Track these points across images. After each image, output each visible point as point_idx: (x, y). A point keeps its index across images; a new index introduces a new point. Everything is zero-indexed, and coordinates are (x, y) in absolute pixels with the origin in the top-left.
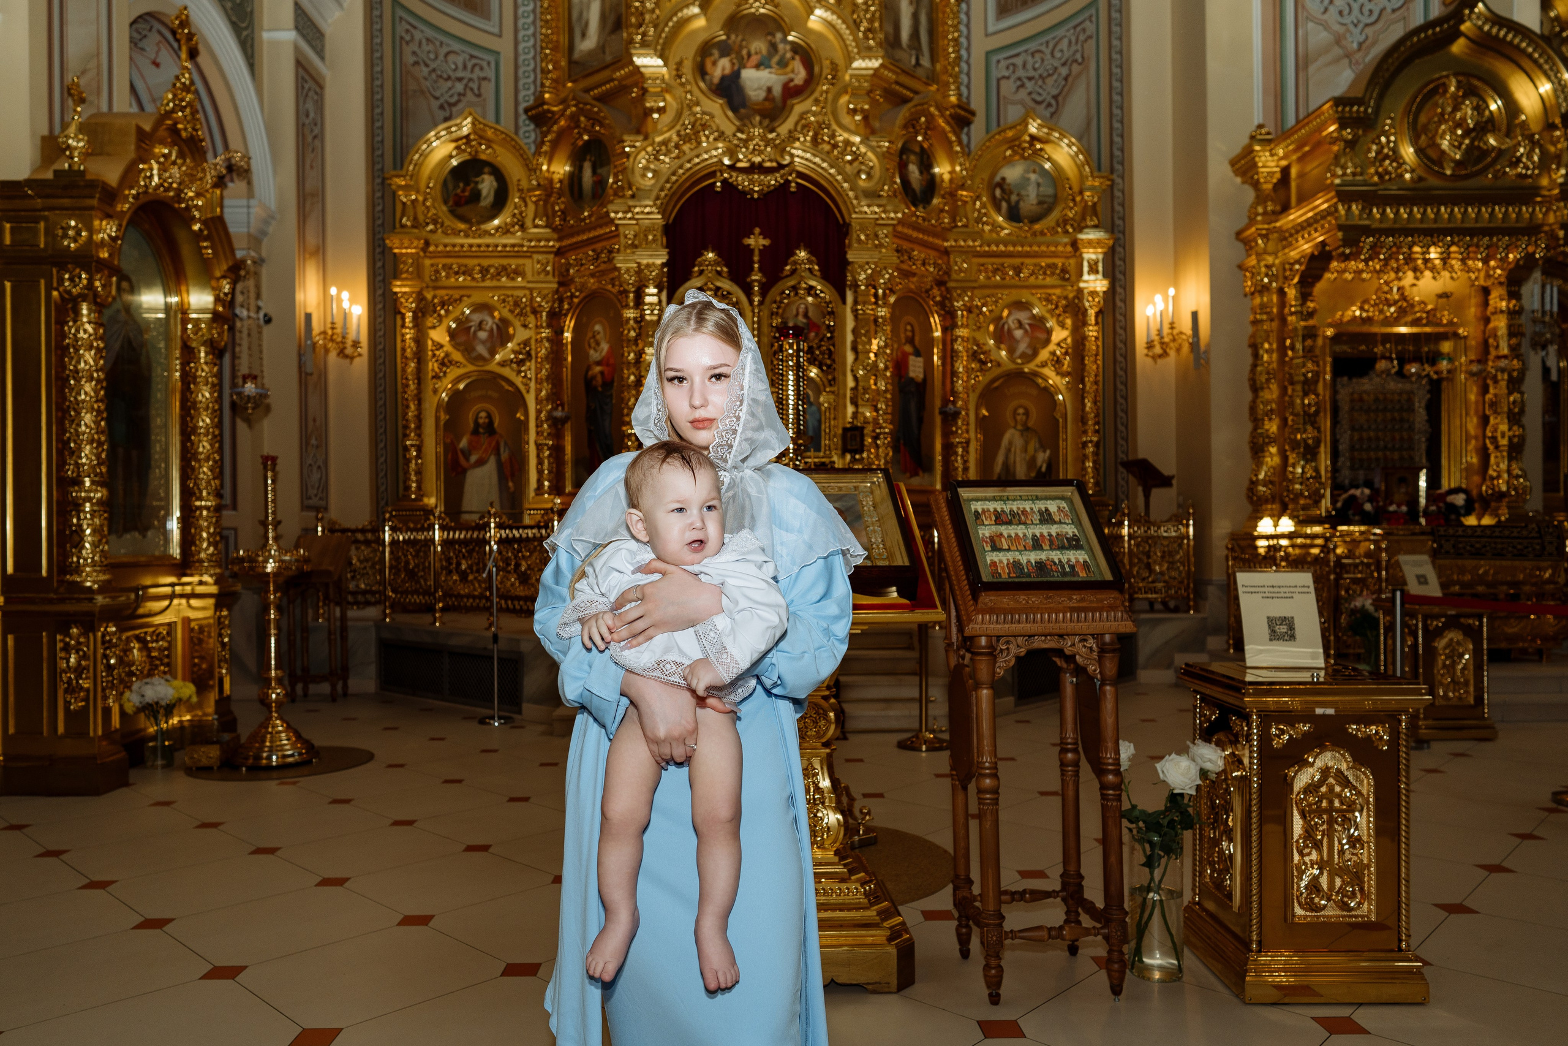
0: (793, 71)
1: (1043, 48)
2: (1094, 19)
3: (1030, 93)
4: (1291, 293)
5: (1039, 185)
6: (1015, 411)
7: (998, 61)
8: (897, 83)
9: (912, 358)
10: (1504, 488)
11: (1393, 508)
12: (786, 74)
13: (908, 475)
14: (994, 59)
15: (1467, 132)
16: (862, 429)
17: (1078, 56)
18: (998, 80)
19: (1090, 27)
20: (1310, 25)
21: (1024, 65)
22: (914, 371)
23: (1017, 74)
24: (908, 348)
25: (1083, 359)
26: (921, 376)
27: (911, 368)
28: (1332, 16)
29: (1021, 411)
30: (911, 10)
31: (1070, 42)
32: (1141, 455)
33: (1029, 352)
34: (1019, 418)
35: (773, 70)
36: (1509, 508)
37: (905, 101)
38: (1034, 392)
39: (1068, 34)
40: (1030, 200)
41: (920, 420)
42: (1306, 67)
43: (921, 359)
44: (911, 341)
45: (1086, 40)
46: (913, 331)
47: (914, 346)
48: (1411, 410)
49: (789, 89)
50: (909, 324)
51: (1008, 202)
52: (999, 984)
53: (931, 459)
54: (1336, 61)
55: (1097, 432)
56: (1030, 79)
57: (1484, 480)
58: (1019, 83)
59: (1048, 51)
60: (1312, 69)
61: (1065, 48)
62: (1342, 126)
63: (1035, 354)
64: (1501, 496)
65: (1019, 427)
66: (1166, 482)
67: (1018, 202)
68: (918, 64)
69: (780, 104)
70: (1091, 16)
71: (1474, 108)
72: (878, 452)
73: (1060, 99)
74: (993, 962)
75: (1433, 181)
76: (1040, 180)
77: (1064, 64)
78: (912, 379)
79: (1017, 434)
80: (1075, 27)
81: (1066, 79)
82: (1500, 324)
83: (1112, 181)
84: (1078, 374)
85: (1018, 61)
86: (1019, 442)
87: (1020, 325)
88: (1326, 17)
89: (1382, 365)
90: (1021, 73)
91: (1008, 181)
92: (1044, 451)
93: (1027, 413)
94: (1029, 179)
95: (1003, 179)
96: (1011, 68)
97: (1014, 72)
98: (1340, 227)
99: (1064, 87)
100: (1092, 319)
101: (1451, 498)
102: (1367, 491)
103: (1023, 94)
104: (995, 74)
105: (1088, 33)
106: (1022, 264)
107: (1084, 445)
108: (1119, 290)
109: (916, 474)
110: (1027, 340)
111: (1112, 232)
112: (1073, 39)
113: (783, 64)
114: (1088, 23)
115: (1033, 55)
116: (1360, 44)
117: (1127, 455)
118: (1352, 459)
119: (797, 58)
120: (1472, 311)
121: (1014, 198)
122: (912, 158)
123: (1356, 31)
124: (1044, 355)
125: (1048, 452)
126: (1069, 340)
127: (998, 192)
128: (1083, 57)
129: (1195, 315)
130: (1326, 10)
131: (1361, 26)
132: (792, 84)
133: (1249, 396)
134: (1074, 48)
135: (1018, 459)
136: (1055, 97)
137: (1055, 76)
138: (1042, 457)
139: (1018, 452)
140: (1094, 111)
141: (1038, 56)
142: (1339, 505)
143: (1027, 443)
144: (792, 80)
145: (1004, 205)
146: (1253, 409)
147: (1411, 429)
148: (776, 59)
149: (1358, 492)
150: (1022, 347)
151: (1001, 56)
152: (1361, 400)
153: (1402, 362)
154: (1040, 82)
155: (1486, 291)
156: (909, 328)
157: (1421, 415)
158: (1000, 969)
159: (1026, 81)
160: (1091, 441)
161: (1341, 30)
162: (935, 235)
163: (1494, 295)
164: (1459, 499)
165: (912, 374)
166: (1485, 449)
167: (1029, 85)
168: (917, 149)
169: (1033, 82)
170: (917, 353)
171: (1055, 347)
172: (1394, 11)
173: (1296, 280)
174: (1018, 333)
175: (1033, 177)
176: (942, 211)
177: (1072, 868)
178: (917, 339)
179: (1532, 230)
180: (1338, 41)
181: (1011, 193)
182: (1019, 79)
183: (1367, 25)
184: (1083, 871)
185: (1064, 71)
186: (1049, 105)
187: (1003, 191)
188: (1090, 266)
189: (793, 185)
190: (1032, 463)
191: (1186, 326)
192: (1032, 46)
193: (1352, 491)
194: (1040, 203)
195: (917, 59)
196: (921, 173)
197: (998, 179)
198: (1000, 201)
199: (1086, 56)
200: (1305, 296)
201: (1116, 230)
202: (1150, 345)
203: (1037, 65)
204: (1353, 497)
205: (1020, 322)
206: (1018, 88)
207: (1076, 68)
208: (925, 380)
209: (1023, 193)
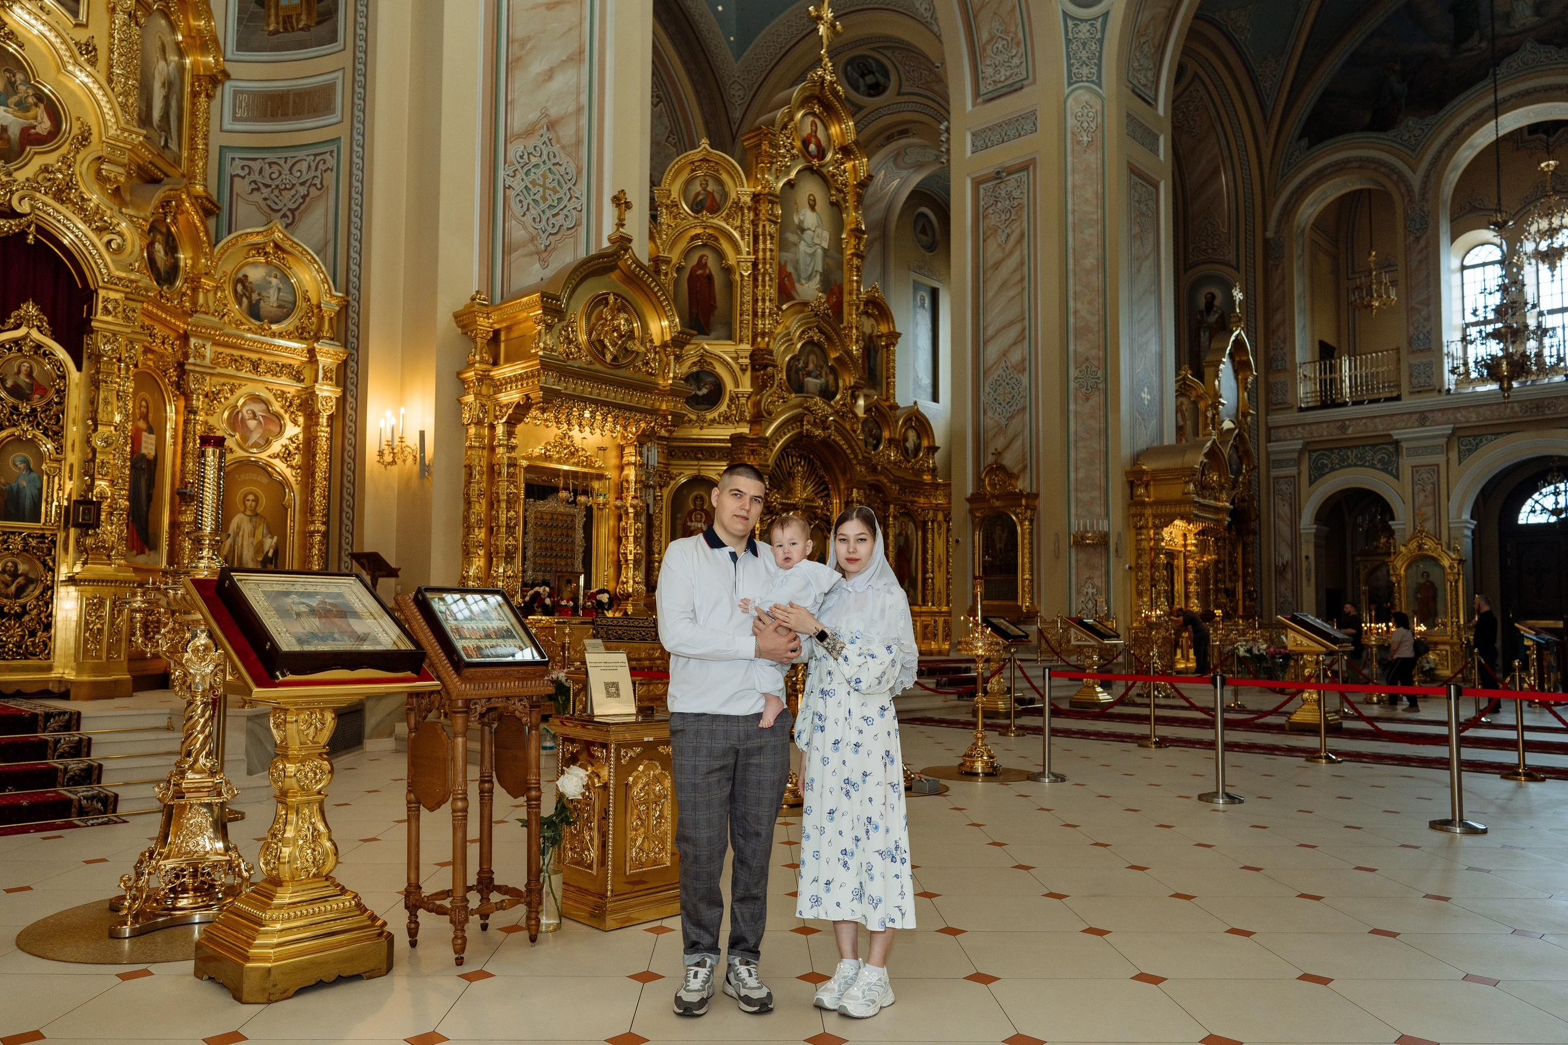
0: (36, 118)
1: (282, 162)
2: (335, 155)
3: (265, 199)
4: (500, 430)
5: (279, 289)
6: (245, 496)
7: (233, 159)
8: (151, 162)
9: (145, 434)
10: (630, 590)
11: (564, 603)
12: (27, 119)
13: (135, 552)
14: (229, 155)
15: (621, 336)
16: (99, 503)
17: (317, 182)
18: (232, 177)
19: (331, 162)
20: (513, 222)
21: (261, 172)
22: (146, 448)
23: (252, 178)
24: (142, 424)
25: (314, 455)
26: (153, 453)
27: (143, 445)
28: (528, 219)
29: (251, 497)
30: (163, 92)
31: (309, 167)
32: (368, 549)
33: (262, 442)
34: (248, 503)
35: (10, 110)
36: (633, 605)
37: (157, 181)
38: (265, 480)
39: (308, 158)
40: (271, 302)
41: (150, 498)
42: (510, 254)
43: (153, 436)
44: (145, 417)
45: (326, 171)
46: (147, 407)
47: (148, 422)
48: (573, 528)
49: (30, 135)
50: (144, 399)
51: (249, 299)
52: (463, 950)
53: (157, 536)
54: (531, 254)
55: (323, 523)
56: (267, 186)
57: (618, 583)
58: (253, 186)
59: (287, 167)
60: (514, 255)
61: (304, 171)
62: (545, 313)
63: (268, 442)
64: (629, 595)
65: (248, 513)
66: (393, 573)
67: (258, 301)
68: (166, 145)
69: (17, 148)
70: (332, 152)
71: (626, 320)
72: (111, 530)
73: (297, 213)
74: (459, 933)
75: (598, 366)
76: (281, 286)
77: (302, 184)
78: (144, 456)
79: (246, 519)
80: (315, 155)
81: (304, 197)
82: (631, 473)
83: (348, 301)
84: (308, 470)
85: (257, 166)
86: (247, 527)
87: (254, 416)
88: (524, 219)
89: (563, 494)
90: (256, 176)
91: (250, 279)
92: (272, 538)
93: (256, 500)
94: (270, 282)
95: (246, 276)
96: (247, 170)
97: (249, 174)
98: (542, 388)
99: (301, 204)
100: (323, 421)
101: (599, 597)
102: (547, 589)
103: (257, 197)
104: (229, 170)
105: (328, 165)
106: (260, 359)
107: (312, 534)
108: (349, 399)
109: (143, 552)
110: (260, 431)
111: (346, 347)
112: (313, 165)
113: (22, 107)
114: (327, 156)
115: (270, 164)
116: (546, 247)
117: (352, 547)
118: (535, 563)
119: (42, 106)
120: (613, 461)
121: (255, 296)
122: (159, 237)
123: (544, 236)
124: (276, 447)
125: (275, 538)
126: (301, 436)
127: (239, 287)
128: (321, 183)
129: (422, 434)
130: (524, 215)
131: (547, 234)
132: (33, 131)
133: (462, 506)
134: (312, 173)
135: (245, 543)
136: (292, 211)
137: (293, 192)
138: (270, 543)
139: (246, 536)
140: (331, 235)
141: (275, 168)
142: (527, 599)
143: (255, 528)
144: (34, 127)
145: (245, 300)
146: (466, 518)
147: (573, 542)
148: (14, 99)
149: (541, 589)
150: (255, 437)
151: (237, 155)
152: (542, 518)
153: (576, 493)
154: (276, 192)
155: (621, 448)
156: (144, 403)
157: (579, 534)
158: (464, 939)
159: (261, 186)
160: (318, 532)
161: (535, 232)
162: (176, 316)
163: (627, 451)
164: (605, 598)
165: (144, 451)
166: (619, 561)
167: (266, 192)
168: (164, 230)
169: (269, 190)
170: (151, 431)
171: (287, 442)
172: (568, 229)
173: (504, 420)
174: (252, 424)
175: (274, 281)
176: (184, 294)
177: (485, 867)
178: (151, 415)
179: (654, 412)
180: (533, 239)
181: (252, 291)
182: (255, 182)
183: (550, 234)
184: (493, 869)
185: (303, 191)
186: (285, 216)
187: (244, 287)
188: (325, 373)
189: (31, 237)
190: (259, 547)
191: (413, 441)
192: (271, 157)
193: (537, 589)
194: (279, 306)
195: (166, 141)
196: (166, 254)
197: (240, 275)
198: (242, 296)
199: (325, 183)
200: (510, 434)
201: (349, 346)
202: (381, 453)
203: (274, 176)
204: (537, 593)
205: (254, 413)
206: (253, 190)
207: (314, 192)
208: (156, 457)
209: (264, 294)
